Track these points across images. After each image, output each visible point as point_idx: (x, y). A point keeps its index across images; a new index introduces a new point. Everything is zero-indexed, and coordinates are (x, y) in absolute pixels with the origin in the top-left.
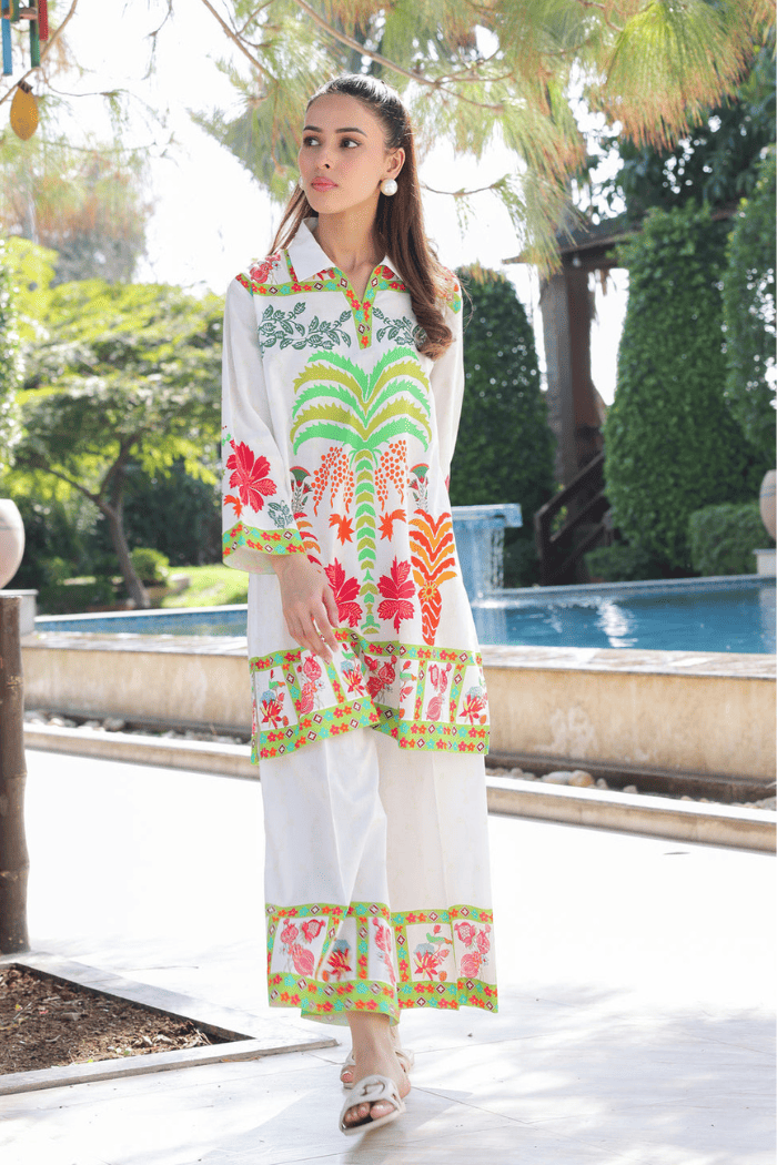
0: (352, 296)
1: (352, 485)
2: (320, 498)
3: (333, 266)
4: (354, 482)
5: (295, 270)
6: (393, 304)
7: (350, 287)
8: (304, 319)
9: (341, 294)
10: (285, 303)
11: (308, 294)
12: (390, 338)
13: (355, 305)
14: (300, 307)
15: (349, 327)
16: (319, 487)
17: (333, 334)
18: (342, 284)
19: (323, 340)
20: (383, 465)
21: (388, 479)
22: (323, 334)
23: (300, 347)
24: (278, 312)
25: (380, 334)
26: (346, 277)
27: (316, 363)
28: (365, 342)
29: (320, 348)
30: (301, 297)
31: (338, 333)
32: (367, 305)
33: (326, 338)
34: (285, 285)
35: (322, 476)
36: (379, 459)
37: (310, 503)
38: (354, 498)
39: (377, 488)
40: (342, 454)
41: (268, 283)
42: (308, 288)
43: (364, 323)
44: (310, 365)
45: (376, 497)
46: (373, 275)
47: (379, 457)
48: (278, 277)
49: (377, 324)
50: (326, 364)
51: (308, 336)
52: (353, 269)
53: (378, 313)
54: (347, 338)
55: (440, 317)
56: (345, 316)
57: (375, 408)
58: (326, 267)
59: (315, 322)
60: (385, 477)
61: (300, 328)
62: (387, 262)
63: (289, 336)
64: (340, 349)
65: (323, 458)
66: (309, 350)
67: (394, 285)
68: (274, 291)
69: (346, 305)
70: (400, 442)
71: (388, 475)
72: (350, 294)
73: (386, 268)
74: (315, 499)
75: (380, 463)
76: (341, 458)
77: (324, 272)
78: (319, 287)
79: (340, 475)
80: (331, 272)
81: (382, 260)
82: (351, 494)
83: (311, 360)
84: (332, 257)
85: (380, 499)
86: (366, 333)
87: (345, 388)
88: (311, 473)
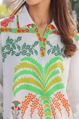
0: (39, 36)
1: (43, 110)
2: (24, 113)
3: (33, 23)
4: (43, 108)
5: (19, 23)
6: (54, 39)
7: (39, 32)
8: (21, 44)
9: (35, 34)
10: (14, 36)
11: (23, 34)
12: (52, 53)
13: (40, 39)
14: (19, 39)
15: (37, 48)
16: (23, 108)
17: (31, 50)
18: (36, 30)
19: (27, 53)
20: (53, 103)
21: (56, 108)
22: (27, 50)
23: (18, 55)
24: (11, 39)
25: (49, 51)
26: (37, 28)
27: (24, 62)
28: (43, 54)
29: (26, 56)
30: (20, 35)
31: (33, 50)
32: (45, 39)
33: (28, 52)
34: (15, 29)
35: (25, 104)
36: (51, 101)
37: (20, 115)
38: (44, 115)
39: (51, 110)
40: (36, 98)
41: (8, 27)
42: (23, 31)
43: (43, 47)
44: (21, 62)
45: (52, 114)
46: (48, 28)
47: (51, 100)
48: (12, 25)
49: (48, 47)
50: (28, 62)
51: (21, 50)
52: (41, 25)
53: (48, 43)
54: (36, 52)
55: (72, 41)
56: (36, 43)
57: (48, 81)
58: (31, 23)
59: (24, 45)
60: (55, 108)
61: (19, 47)
62: (53, 23)
63: (14, 50)
64: (34, 56)
65: (26, 97)
66: (21, 56)
67: (55, 32)
68: (10, 30)
69: (37, 39)
70: (58, 93)
71: (56, 107)
72: (38, 35)
73: (52, 25)
74: (22, 113)
75: (52, 102)
76: (35, 99)
77: (30, 25)
78: (27, 31)
79: (35, 105)
80: (32, 25)
81: (51, 22)
82: (43, 113)
83: (21, 60)
84: (33, 20)
85: (53, 114)
86: (43, 51)
87: (34, 71)
88: (21, 103)
